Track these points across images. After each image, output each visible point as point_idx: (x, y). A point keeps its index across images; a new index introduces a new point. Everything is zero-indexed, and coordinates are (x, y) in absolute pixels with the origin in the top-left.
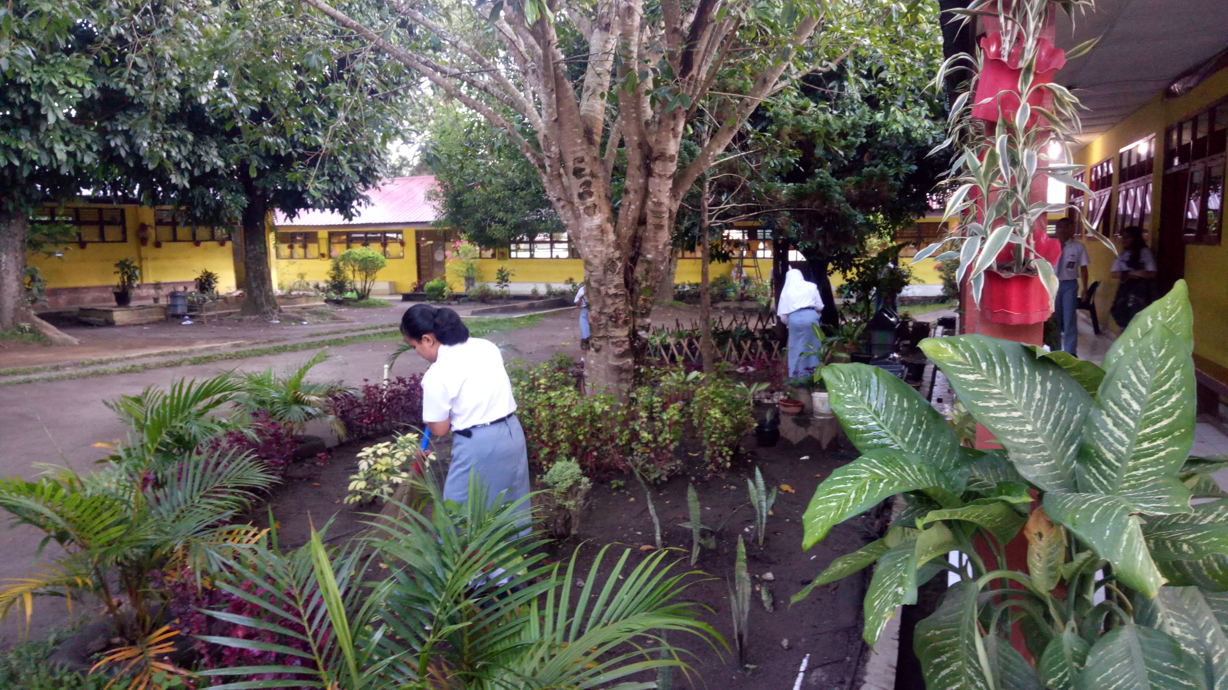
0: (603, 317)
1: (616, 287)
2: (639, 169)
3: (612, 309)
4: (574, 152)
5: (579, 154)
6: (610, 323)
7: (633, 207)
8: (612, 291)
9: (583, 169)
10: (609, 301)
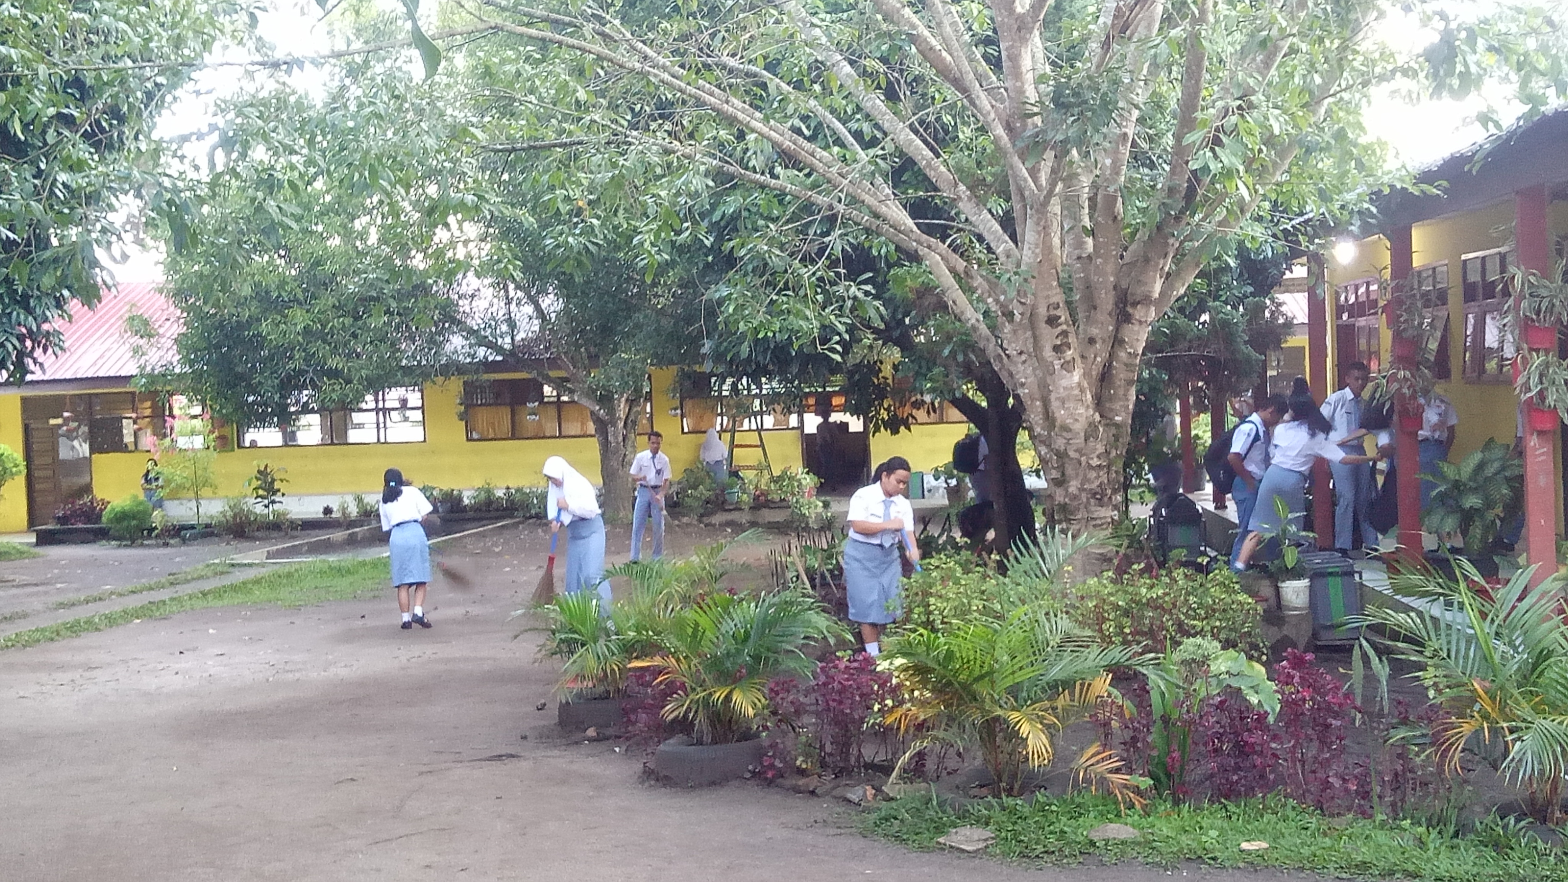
0: (1084, 495)
1: (1099, 457)
2: (1110, 314)
3: (1097, 483)
4: (1048, 297)
5: (1054, 300)
6: (1092, 501)
7: (1099, 359)
8: (1095, 462)
9: (1060, 317)
10: (1093, 474)
